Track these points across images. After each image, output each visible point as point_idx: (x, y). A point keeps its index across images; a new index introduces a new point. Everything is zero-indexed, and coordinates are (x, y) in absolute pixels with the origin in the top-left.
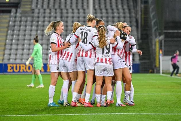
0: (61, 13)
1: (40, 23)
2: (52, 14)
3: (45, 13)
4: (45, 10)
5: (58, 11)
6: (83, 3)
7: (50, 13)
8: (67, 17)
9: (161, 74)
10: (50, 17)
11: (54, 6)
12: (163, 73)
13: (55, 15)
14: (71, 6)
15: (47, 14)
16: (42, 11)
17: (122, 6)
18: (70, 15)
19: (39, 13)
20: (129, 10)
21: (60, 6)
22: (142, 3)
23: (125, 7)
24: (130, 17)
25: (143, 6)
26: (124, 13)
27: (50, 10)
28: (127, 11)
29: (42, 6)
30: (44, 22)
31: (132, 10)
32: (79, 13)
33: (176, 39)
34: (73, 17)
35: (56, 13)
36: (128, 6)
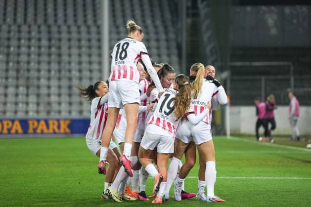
0: (49, 32)
1: (12, 49)
2: (33, 34)
3: (19, 32)
4: (19, 26)
5: (43, 28)
6: (85, 16)
7: (29, 32)
8: (60, 40)
9: (229, 137)
10: (29, 39)
11: (35, 20)
12: (231, 135)
13: (37, 36)
14: (65, 21)
15: (24, 35)
16: (14, 28)
17: (153, 21)
18: (64, 35)
19: (9, 32)
20: (166, 27)
21: (46, 21)
22: (188, 15)
23: (158, 22)
24: (167, 40)
25: (189, 21)
26: (157, 33)
27: (29, 26)
28: (161, 29)
29: (15, 20)
30: (19, 47)
31: (171, 29)
32: (79, 33)
33: (251, 77)
34: (69, 40)
35: (39, 32)
36: (163, 21)
